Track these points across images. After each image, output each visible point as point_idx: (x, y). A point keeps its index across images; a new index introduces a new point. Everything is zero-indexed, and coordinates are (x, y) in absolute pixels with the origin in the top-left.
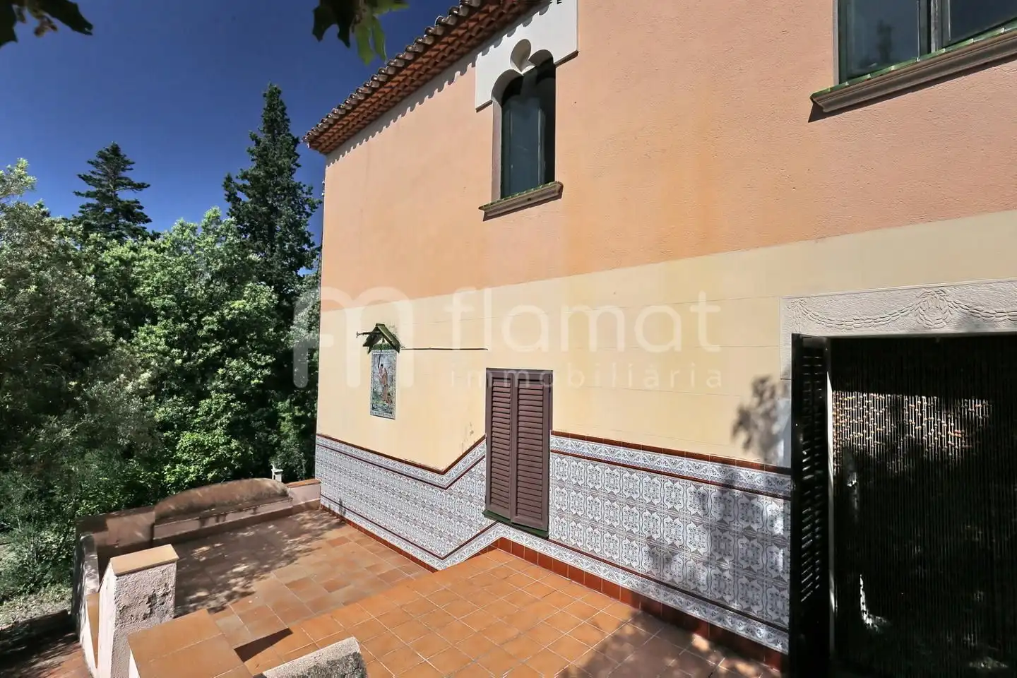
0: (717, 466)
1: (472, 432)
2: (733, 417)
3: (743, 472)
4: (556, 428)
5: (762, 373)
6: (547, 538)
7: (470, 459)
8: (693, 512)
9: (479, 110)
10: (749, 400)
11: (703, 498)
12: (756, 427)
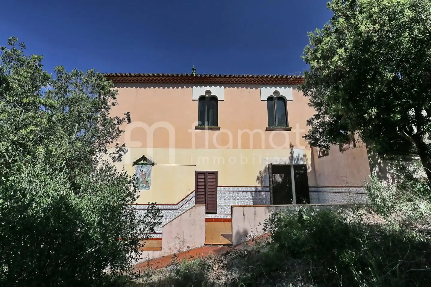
0: (254, 188)
1: (189, 190)
2: (256, 178)
3: (259, 188)
4: (218, 185)
5: (260, 170)
6: (216, 214)
7: (188, 198)
8: (251, 198)
9: (193, 100)
10: (259, 175)
11: (252, 194)
12: (260, 179)
